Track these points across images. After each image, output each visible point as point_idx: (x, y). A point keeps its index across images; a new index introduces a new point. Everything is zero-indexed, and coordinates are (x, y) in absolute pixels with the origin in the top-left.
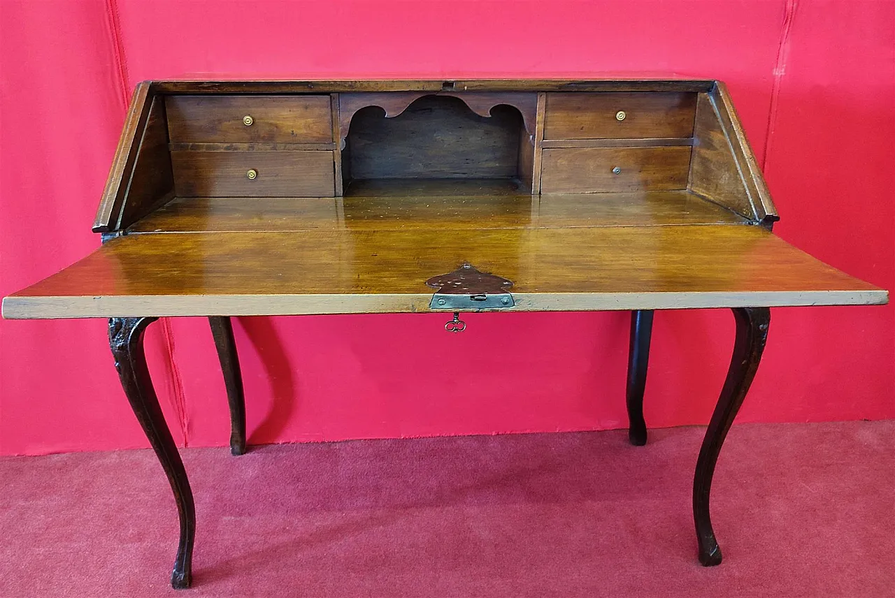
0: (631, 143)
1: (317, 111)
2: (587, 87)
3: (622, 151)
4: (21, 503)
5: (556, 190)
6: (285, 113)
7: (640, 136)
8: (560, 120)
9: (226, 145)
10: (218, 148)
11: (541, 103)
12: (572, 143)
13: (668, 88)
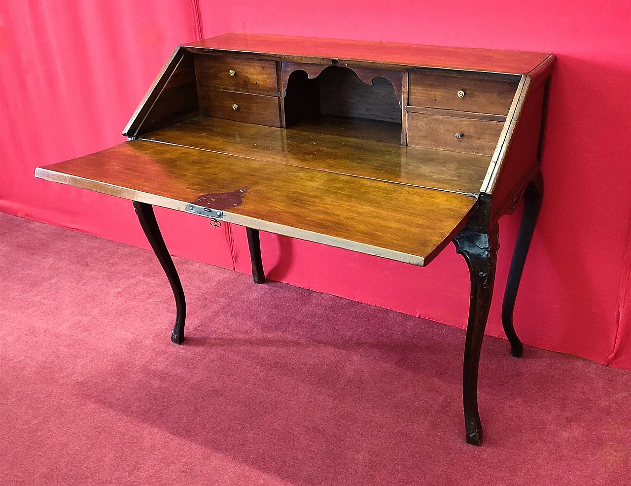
0: (471, 116)
1: (269, 71)
2: (427, 72)
3: (465, 121)
4: (141, 277)
5: (417, 144)
6: (252, 70)
7: (479, 111)
8: (419, 92)
9: (223, 87)
10: (220, 88)
11: (405, 79)
12: (427, 110)
13: (486, 78)
